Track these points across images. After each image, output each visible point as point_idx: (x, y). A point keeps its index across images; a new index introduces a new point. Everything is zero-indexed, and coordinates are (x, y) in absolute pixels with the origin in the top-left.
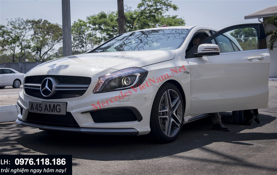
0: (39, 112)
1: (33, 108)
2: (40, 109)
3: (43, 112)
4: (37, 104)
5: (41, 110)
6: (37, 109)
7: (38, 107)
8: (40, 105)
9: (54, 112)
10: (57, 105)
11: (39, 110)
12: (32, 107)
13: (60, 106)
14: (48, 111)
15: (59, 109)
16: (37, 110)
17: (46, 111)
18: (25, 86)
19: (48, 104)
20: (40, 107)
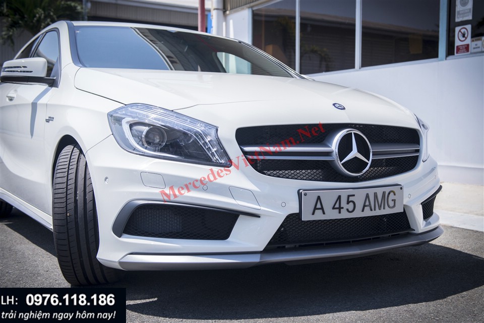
0: (345, 215)
1: (322, 208)
2: (350, 207)
3: (358, 214)
5: (351, 209)
6: (340, 208)
7: (344, 204)
8: (349, 196)
9: (384, 209)
10: (389, 193)
11: (347, 210)
12: (319, 206)
13: (395, 194)
14: (371, 210)
15: (392, 200)
16: (338, 210)
17: (367, 209)
18: (245, 153)
19: (371, 192)
20: (348, 202)
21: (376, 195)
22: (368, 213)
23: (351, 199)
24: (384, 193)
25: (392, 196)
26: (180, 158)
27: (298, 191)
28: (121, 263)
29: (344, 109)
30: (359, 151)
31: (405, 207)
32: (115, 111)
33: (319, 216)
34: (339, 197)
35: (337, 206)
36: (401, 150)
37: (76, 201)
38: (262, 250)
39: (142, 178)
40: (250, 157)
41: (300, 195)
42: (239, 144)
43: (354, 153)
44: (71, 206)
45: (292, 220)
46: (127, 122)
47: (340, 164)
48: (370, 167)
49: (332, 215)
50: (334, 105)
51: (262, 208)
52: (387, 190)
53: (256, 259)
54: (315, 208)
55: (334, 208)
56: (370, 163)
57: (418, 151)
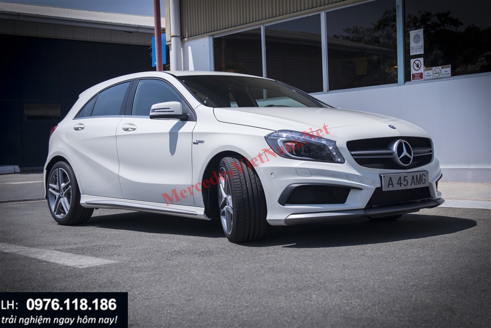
0: (403, 188)
1: (392, 184)
3: (409, 187)
4: (400, 177)
5: (406, 184)
6: (401, 184)
7: (402, 182)
8: (405, 177)
9: (421, 184)
10: (422, 176)
11: (404, 185)
12: (391, 183)
14: (415, 185)
15: (424, 179)
18: (352, 155)
19: (414, 174)
20: (404, 181)
21: (417, 176)
22: (414, 187)
23: (406, 178)
24: (420, 175)
25: (424, 177)
26: (314, 159)
27: (380, 175)
28: (286, 220)
29: (395, 128)
30: (407, 152)
31: (430, 183)
32: (270, 135)
33: (391, 188)
34: (400, 178)
35: (399, 182)
36: (423, 151)
37: (247, 188)
38: (364, 207)
39: (297, 171)
40: (355, 157)
41: (381, 177)
42: (349, 150)
43: (405, 153)
44: (245, 192)
45: (378, 191)
46: (281, 141)
47: (398, 159)
48: (412, 161)
49: (397, 188)
50: (389, 126)
51: (363, 185)
52: (422, 173)
53: (362, 213)
54: (389, 184)
55: (398, 184)
56: (412, 158)
57: (431, 151)
